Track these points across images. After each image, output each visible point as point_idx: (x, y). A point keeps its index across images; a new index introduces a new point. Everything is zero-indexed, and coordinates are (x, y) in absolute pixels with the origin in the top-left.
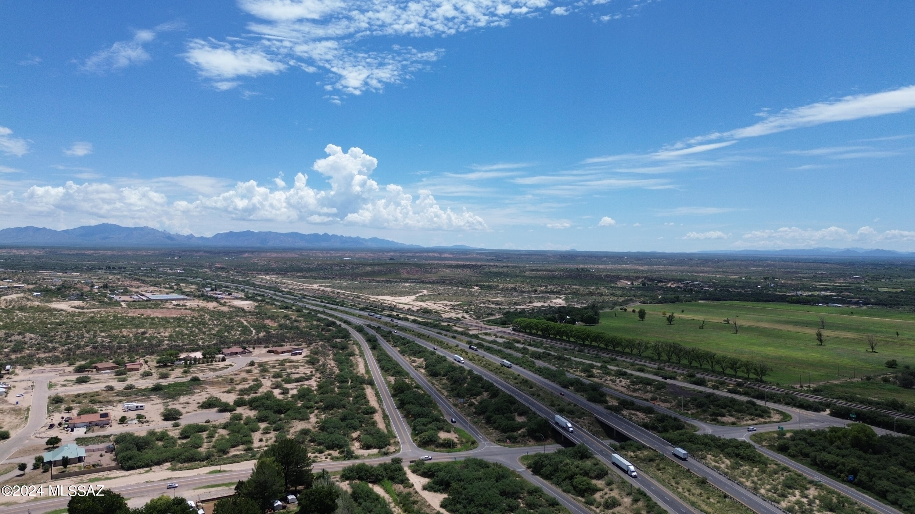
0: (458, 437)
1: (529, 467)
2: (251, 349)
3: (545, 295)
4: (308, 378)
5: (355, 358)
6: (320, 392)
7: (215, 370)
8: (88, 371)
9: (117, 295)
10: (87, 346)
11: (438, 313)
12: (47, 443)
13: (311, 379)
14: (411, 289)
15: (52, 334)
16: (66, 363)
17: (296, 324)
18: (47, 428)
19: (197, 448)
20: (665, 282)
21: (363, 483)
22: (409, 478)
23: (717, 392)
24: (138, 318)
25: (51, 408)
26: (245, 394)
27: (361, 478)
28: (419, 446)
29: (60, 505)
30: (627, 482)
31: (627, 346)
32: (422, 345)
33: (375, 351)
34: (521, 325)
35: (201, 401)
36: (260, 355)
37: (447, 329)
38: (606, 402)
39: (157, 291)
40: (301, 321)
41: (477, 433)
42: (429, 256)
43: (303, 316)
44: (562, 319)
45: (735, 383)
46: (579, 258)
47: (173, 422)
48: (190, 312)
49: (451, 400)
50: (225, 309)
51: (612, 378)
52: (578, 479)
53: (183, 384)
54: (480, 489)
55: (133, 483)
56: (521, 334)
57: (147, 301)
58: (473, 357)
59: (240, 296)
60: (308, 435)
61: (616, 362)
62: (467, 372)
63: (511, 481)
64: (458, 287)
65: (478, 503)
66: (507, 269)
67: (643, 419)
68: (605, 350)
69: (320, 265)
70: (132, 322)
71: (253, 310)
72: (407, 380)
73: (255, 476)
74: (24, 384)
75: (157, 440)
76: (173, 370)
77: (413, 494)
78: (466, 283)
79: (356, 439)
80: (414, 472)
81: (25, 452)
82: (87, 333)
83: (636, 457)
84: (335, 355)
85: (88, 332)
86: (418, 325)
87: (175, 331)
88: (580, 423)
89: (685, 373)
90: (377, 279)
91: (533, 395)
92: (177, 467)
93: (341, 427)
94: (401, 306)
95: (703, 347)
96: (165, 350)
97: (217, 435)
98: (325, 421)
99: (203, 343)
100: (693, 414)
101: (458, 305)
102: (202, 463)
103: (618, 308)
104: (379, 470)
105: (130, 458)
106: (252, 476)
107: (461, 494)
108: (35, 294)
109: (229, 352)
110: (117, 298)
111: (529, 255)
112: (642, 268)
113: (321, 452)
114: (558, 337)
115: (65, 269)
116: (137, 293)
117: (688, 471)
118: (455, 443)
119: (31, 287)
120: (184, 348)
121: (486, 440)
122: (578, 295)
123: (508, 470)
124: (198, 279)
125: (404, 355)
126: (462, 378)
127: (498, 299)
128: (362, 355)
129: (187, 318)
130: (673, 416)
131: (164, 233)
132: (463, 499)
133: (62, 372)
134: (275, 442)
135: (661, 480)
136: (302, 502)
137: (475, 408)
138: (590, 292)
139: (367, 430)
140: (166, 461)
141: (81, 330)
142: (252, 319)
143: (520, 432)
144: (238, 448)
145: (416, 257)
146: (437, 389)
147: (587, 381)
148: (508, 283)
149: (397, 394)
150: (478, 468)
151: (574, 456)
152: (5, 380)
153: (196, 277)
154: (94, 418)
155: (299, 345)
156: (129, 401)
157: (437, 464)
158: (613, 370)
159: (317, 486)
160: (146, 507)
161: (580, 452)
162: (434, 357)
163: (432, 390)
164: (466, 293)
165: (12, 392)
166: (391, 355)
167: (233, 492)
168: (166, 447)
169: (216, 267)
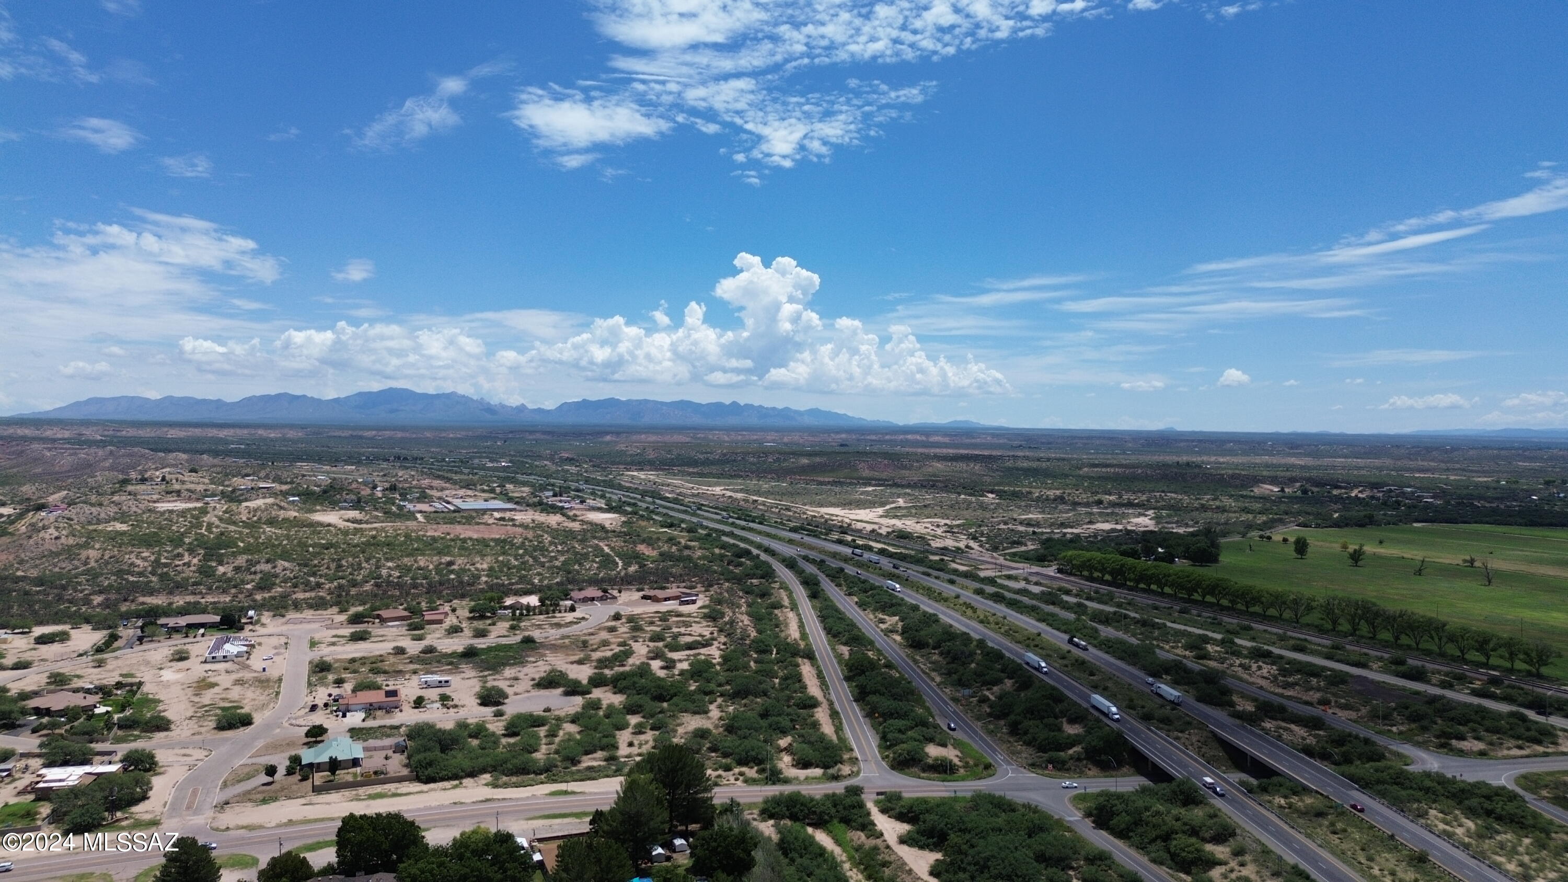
0: (959, 754)
1: (1088, 814)
2: (615, 593)
3: (1117, 510)
4: (707, 644)
5: (782, 612)
6: (726, 667)
7: (558, 625)
8: (368, 622)
9: (410, 501)
10: (367, 582)
11: (924, 538)
12: (308, 735)
13: (711, 645)
14: (876, 496)
15: (316, 562)
16: (335, 609)
17: (686, 552)
18: (307, 710)
19: (532, 753)
20: (1345, 488)
21: (797, 826)
22: (876, 822)
23: (1449, 694)
24: (442, 538)
25: (313, 679)
26: (606, 667)
27: (794, 818)
28: (893, 767)
29: (326, 834)
30: (1271, 851)
31: (1272, 605)
32: (897, 593)
33: (815, 601)
34: (1074, 562)
35: (537, 676)
36: (628, 604)
37: (940, 567)
38: (1232, 704)
39: (471, 496)
40: (694, 547)
41: (994, 751)
42: (907, 440)
43: (698, 539)
44: (1149, 552)
45: (1485, 678)
46: (1182, 444)
47: (494, 709)
48: (520, 530)
49: (947, 690)
50: (576, 526)
51: (1243, 661)
52: (1180, 841)
53: (510, 647)
54: (1000, 848)
55: (434, 804)
56: (1072, 578)
57: (454, 511)
58: (986, 617)
59: (599, 505)
60: (706, 738)
61: (1251, 632)
62: (975, 643)
63: (1055, 837)
64: (959, 494)
65: (997, 872)
66: (1048, 463)
67: (1304, 739)
68: (1231, 610)
69: (725, 455)
70: (431, 545)
71: (618, 529)
72: (870, 653)
73: (621, 804)
74: (275, 641)
75: (471, 736)
76: (494, 624)
77: (882, 849)
78: (974, 488)
79: (785, 749)
80: (883, 811)
81: (274, 747)
82: (367, 562)
83: (1290, 808)
84: (749, 605)
85: (368, 560)
86: (890, 560)
87: (497, 561)
88: (1183, 740)
89: (1386, 656)
90: (821, 479)
91: (1095, 687)
92: (500, 782)
93: (761, 728)
94: (859, 526)
95: (1421, 609)
96: (482, 591)
97: (561, 733)
98: (734, 718)
99: (540, 581)
100: (1401, 733)
101: (958, 526)
102: (539, 777)
103: (1255, 534)
104: (823, 805)
105: (430, 764)
106: (616, 803)
107: (966, 855)
108: (291, 499)
109: (582, 597)
110: (410, 506)
111: (1088, 438)
112: (1302, 463)
113: (728, 769)
114: (1142, 586)
115: (335, 460)
116: (440, 498)
117: (1392, 837)
118: (955, 765)
119: (285, 487)
120: (511, 589)
121: (1009, 764)
122: (1179, 509)
123: (1050, 817)
124: (533, 477)
125: (865, 610)
126: (967, 653)
127: (1031, 516)
128: (794, 607)
129: (516, 541)
130: (1361, 736)
131: (481, 402)
132: (969, 864)
133: (330, 622)
134: (654, 748)
135: (1339, 853)
136: (697, 851)
137: (991, 707)
138: (1203, 506)
139: (803, 736)
140: (484, 771)
141: (358, 557)
142: (618, 543)
143: (1071, 752)
144: (595, 755)
145: (887, 441)
146: (922, 670)
147: (1195, 666)
148: (1050, 489)
149: (854, 676)
150: (997, 810)
151: (1171, 799)
152: (246, 633)
153: (531, 474)
154: (376, 697)
155: (691, 588)
156: (427, 673)
157: (924, 801)
158: (1244, 647)
159: (721, 827)
160: (454, 845)
161: (1182, 792)
162: (917, 615)
163: (914, 670)
164: (973, 505)
165: (256, 652)
166: (842, 609)
167: (586, 828)
168: (483, 749)
169: (560, 458)
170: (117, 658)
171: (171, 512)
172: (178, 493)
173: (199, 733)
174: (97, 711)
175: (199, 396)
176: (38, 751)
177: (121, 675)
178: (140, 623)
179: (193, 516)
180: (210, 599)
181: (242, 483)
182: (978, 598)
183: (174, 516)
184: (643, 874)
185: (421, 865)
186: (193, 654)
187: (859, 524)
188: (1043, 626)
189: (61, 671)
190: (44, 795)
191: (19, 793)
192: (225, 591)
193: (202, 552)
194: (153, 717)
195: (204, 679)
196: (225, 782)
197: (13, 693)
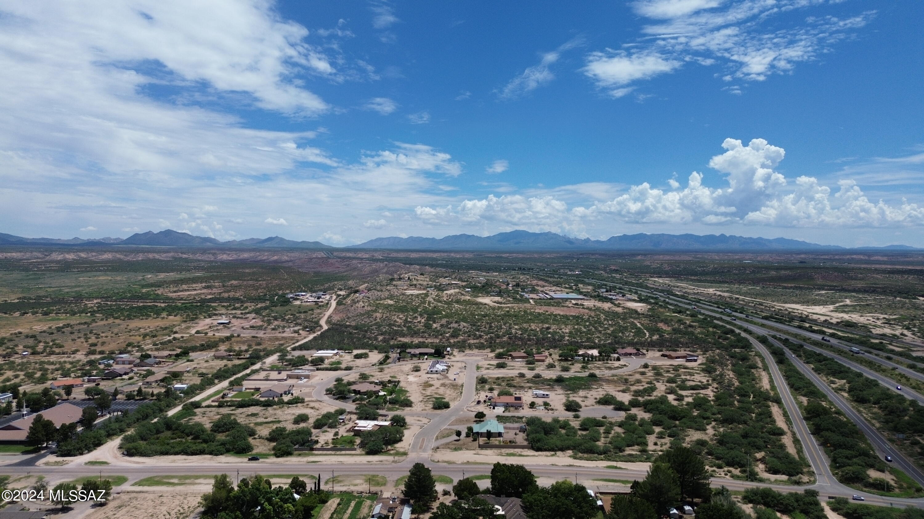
0: (895, 479)
2: (644, 351)
4: (705, 387)
5: (757, 371)
6: (717, 403)
7: (610, 368)
8: (505, 358)
9: (527, 293)
10: (505, 336)
11: (866, 327)
12: (476, 416)
13: (708, 388)
14: (828, 297)
15: (479, 324)
16: (489, 350)
17: (690, 329)
18: (476, 403)
19: (596, 441)
21: (769, 511)
22: (828, 516)
24: (544, 314)
25: (478, 387)
26: (639, 396)
27: (767, 505)
28: (841, 481)
29: (486, 472)
32: (844, 364)
33: (781, 366)
35: (598, 397)
36: (654, 358)
37: (880, 347)
39: (559, 291)
40: (695, 326)
43: (698, 321)
47: (574, 413)
48: (587, 311)
49: (885, 433)
50: (620, 310)
53: (582, 378)
55: (542, 463)
57: (550, 299)
58: (918, 385)
59: (634, 298)
60: (705, 446)
62: (908, 402)
64: (896, 297)
69: (716, 268)
70: (538, 317)
71: (646, 313)
72: (824, 404)
73: (650, 479)
74: (459, 365)
75: (561, 428)
76: (573, 364)
78: (908, 293)
79: (760, 460)
80: (834, 510)
81: (460, 421)
84: (733, 365)
85: (505, 324)
86: (839, 341)
87: (574, 328)
90: (784, 285)
92: (578, 456)
93: (743, 444)
94: (815, 317)
96: (566, 345)
97: (613, 432)
98: (724, 435)
99: (599, 341)
101: (895, 319)
102: (600, 456)
104: (788, 499)
105: (539, 441)
106: (647, 478)
108: (467, 290)
109: (624, 352)
110: (526, 295)
113: (720, 467)
115: (488, 269)
116: (542, 291)
118: (891, 486)
119: (464, 284)
120: (582, 345)
124: (594, 280)
125: (819, 374)
126: (901, 409)
128: (766, 368)
129: (584, 317)
131: (564, 237)
133: (486, 357)
134: (670, 448)
136: (700, 515)
137: (921, 448)
139: (773, 453)
140: (568, 448)
141: (500, 322)
142: (646, 321)
144: (633, 448)
146: (864, 418)
149: (811, 417)
152: (446, 359)
154: (510, 400)
155: (693, 352)
156: (537, 389)
159: (716, 503)
162: (861, 380)
163: (858, 418)
164: (906, 305)
165: (451, 370)
166: (802, 372)
167: (629, 490)
168: (568, 436)
169: (610, 269)
170: (388, 368)
171: (412, 295)
172: (415, 285)
173: (425, 410)
174: (380, 394)
175: (424, 237)
176: (355, 411)
177: (391, 377)
178: (399, 351)
179: (422, 298)
180: (430, 340)
181: (444, 281)
182: (911, 371)
183: (413, 297)
185: (535, 496)
186: (422, 368)
187: (815, 315)
189: (365, 372)
190: (358, 433)
191: (348, 431)
192: (436, 337)
193: (426, 316)
194: (404, 399)
195: (427, 382)
196: (437, 437)
197: (345, 381)
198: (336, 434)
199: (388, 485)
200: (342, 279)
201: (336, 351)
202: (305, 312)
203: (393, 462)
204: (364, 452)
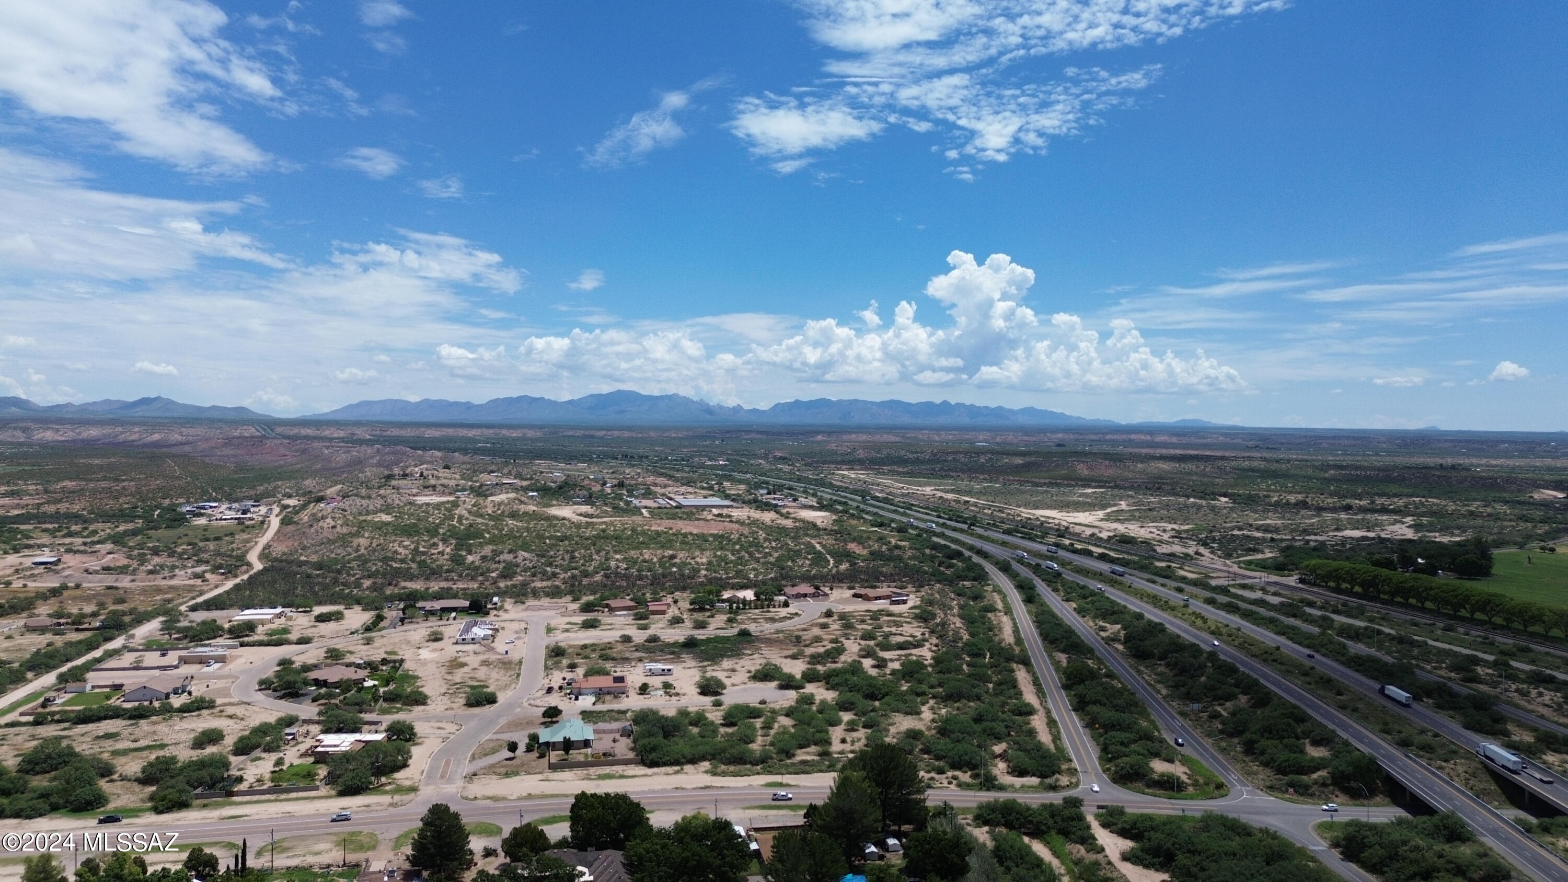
0: (1188, 772)
1: (1335, 845)
2: (827, 590)
3: (1369, 516)
4: (918, 645)
5: (996, 616)
6: (938, 669)
7: (773, 620)
8: (598, 611)
9: (637, 497)
10: (597, 573)
11: (1148, 543)
12: (545, 714)
13: (923, 646)
14: (1096, 498)
15: (552, 553)
16: (569, 598)
17: (897, 552)
18: (544, 692)
19: (748, 743)
21: (1013, 834)
22: (1097, 836)
24: (665, 533)
25: (550, 663)
26: (819, 663)
27: (1009, 825)
28: (1115, 781)
29: (561, 810)
31: (1556, 624)
32: (1118, 601)
33: (1031, 606)
34: (1318, 572)
35: (753, 669)
36: (841, 601)
37: (1167, 574)
38: (1507, 734)
39: (691, 493)
40: (904, 547)
41: (1227, 770)
42: (1130, 440)
43: (909, 539)
44: (1407, 562)
46: (1446, 445)
47: (713, 698)
48: (736, 526)
49: (1174, 704)
50: (788, 523)
51: (1521, 686)
53: (727, 639)
54: (1234, 874)
55: (658, 787)
56: (1316, 590)
57: (676, 507)
58: (1218, 628)
59: (811, 503)
60: (918, 740)
61: (1531, 654)
62: (1205, 655)
63: (1297, 867)
64: (1188, 497)
66: (1289, 465)
68: (1505, 629)
69: (934, 454)
70: (655, 539)
71: (830, 527)
72: (1090, 662)
73: (834, 799)
74: (516, 626)
75: (691, 724)
76: (712, 616)
77: (1104, 865)
78: (1208, 493)
79: (1000, 755)
80: (1105, 825)
81: (516, 725)
82: (597, 554)
84: (961, 607)
85: (598, 552)
86: (1110, 565)
87: (715, 556)
88: (1447, 771)
90: (1036, 480)
91: (1342, 707)
92: (719, 770)
93: (975, 732)
94: (1078, 529)
96: (701, 584)
97: (776, 725)
98: (947, 720)
99: (756, 576)
101: (1187, 531)
102: (755, 768)
103: (1535, 545)
104: (1040, 815)
105: (654, 749)
106: (829, 799)
107: (1196, 878)
108: (531, 494)
109: (794, 593)
110: (636, 502)
111: (1334, 438)
113: (941, 772)
114: (1398, 599)
115: (570, 458)
116: (663, 495)
118: (1183, 782)
119: (525, 483)
120: (728, 583)
121: (1244, 785)
122: (1443, 516)
123: (1290, 845)
124: (749, 475)
125: (1084, 616)
126: (1196, 665)
127: (1268, 521)
128: (1008, 611)
129: (732, 537)
131: (701, 403)
133: (564, 610)
134: (866, 746)
136: (911, 852)
137: (1223, 723)
138: (1471, 513)
139: (1018, 743)
140: (703, 758)
141: (589, 549)
142: (829, 541)
143: (1315, 776)
144: (808, 750)
145: (1106, 441)
146: (1146, 681)
147: (1464, 690)
148: (1291, 492)
149: (1073, 684)
150: (1230, 833)
151: (1433, 834)
152: (491, 618)
153: (746, 473)
154: (605, 682)
155: (901, 588)
156: (651, 661)
157: (1150, 818)
158: (1522, 671)
159: (934, 829)
160: (676, 828)
161: (1445, 827)
162: (1141, 623)
163: (1138, 682)
164: (1203, 509)
165: (499, 635)
166: (1059, 615)
167: (801, 821)
168: (703, 737)
169: (775, 457)
170: (382, 637)
171: (428, 504)
172: (434, 487)
173: (452, 709)
174: (366, 684)
175: (452, 399)
176: (317, 718)
177: (386, 652)
178: (402, 606)
179: (446, 509)
180: (461, 585)
181: (488, 479)
182: (1209, 607)
183: (431, 509)
184: (857, 871)
185: (646, 845)
186: (446, 635)
187: (1077, 527)
188: (1282, 640)
189: (337, 647)
190: (321, 758)
191: (302, 756)
192: (473, 579)
193: (454, 542)
194: (412, 692)
195: (456, 659)
196: (473, 755)
197: (297, 665)
198: (280, 762)
199: (381, 847)
200: (291, 475)
201: (279, 610)
202: (217, 539)
203: (391, 805)
204: (333, 793)
